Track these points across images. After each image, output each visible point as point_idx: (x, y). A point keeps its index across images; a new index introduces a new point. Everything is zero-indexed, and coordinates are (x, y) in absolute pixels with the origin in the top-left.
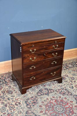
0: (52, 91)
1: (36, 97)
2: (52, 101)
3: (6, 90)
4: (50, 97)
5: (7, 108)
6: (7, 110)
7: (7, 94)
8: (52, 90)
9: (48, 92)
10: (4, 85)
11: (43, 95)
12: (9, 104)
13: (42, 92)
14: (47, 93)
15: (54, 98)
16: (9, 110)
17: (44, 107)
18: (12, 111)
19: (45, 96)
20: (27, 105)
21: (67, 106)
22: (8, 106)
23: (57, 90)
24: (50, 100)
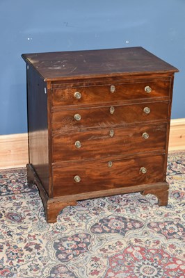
0: (137, 225)
1: (87, 235)
2: (130, 250)
4: (127, 240)
7: (6, 222)
8: (137, 221)
9: (126, 226)
11: (110, 232)
13: (106, 225)
14: (123, 229)
15: (137, 244)
17: (105, 262)
18: (15, 262)
19: (113, 235)
20: (58, 253)
21: (173, 266)
23: (153, 225)
24: (125, 245)
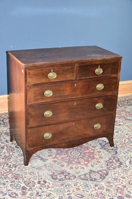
3: (4, 132)
5: (4, 150)
6: (4, 152)
10: (2, 126)
12: (7, 146)
16: (6, 152)
22: (5, 148)
